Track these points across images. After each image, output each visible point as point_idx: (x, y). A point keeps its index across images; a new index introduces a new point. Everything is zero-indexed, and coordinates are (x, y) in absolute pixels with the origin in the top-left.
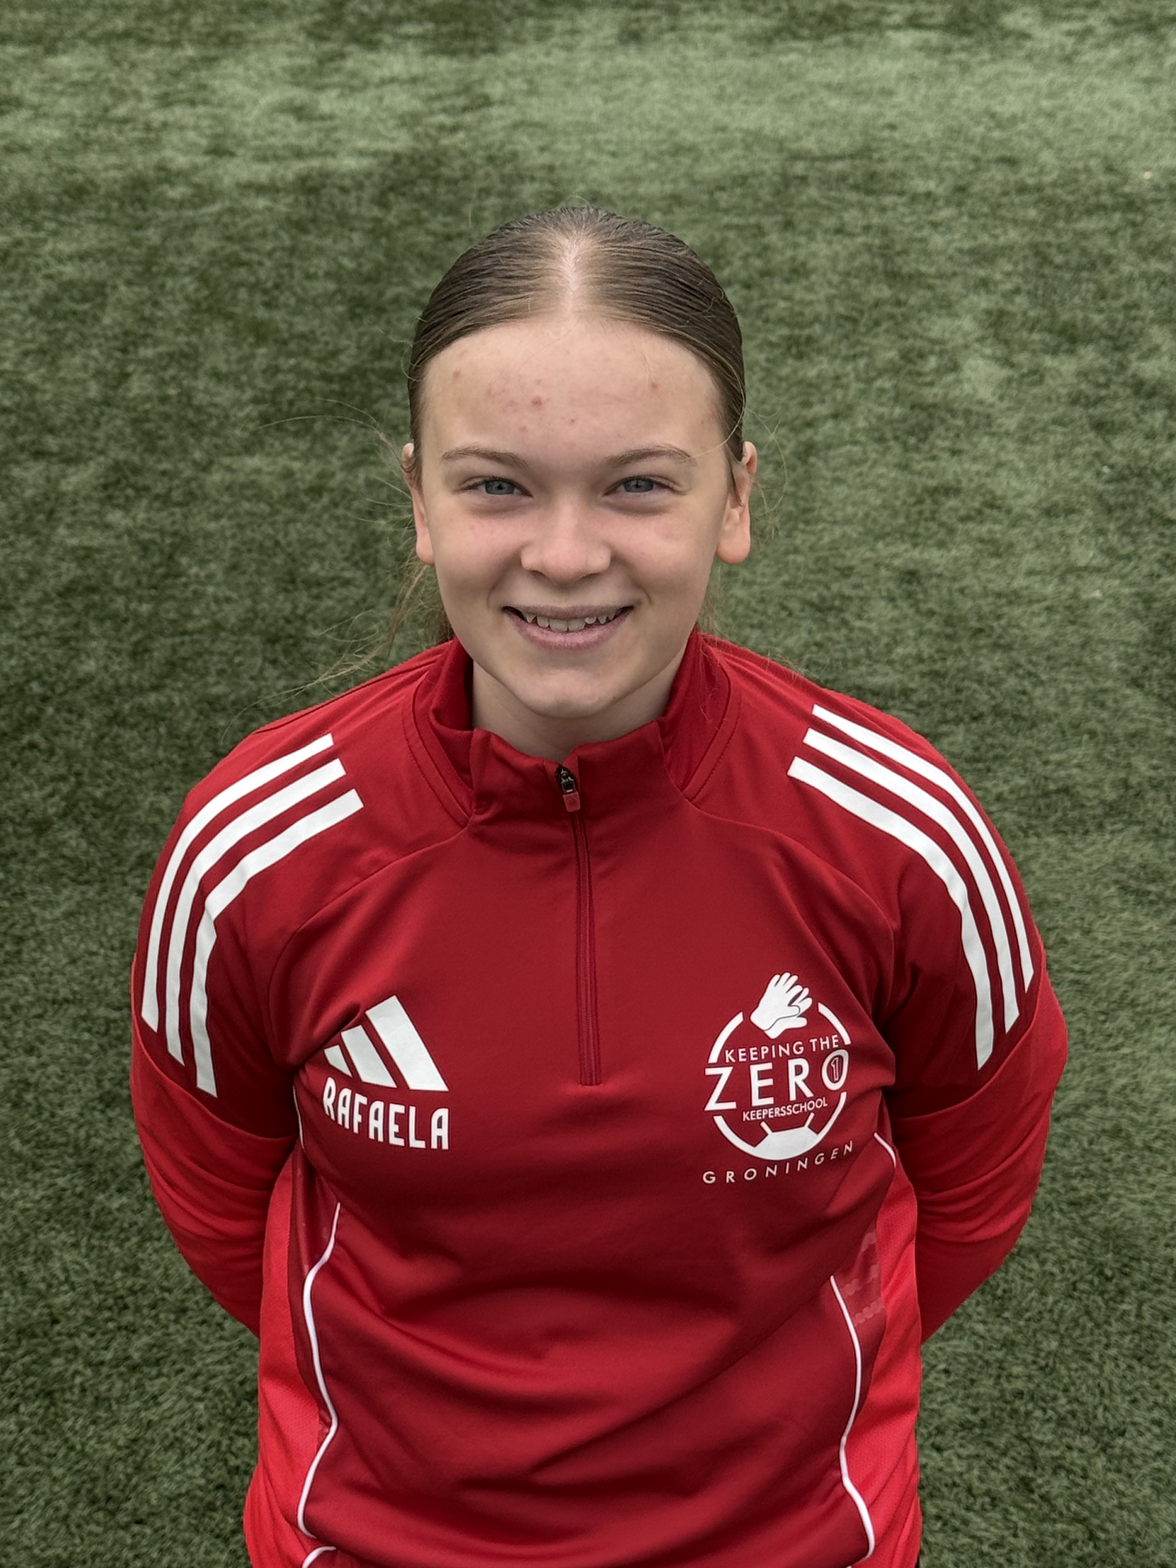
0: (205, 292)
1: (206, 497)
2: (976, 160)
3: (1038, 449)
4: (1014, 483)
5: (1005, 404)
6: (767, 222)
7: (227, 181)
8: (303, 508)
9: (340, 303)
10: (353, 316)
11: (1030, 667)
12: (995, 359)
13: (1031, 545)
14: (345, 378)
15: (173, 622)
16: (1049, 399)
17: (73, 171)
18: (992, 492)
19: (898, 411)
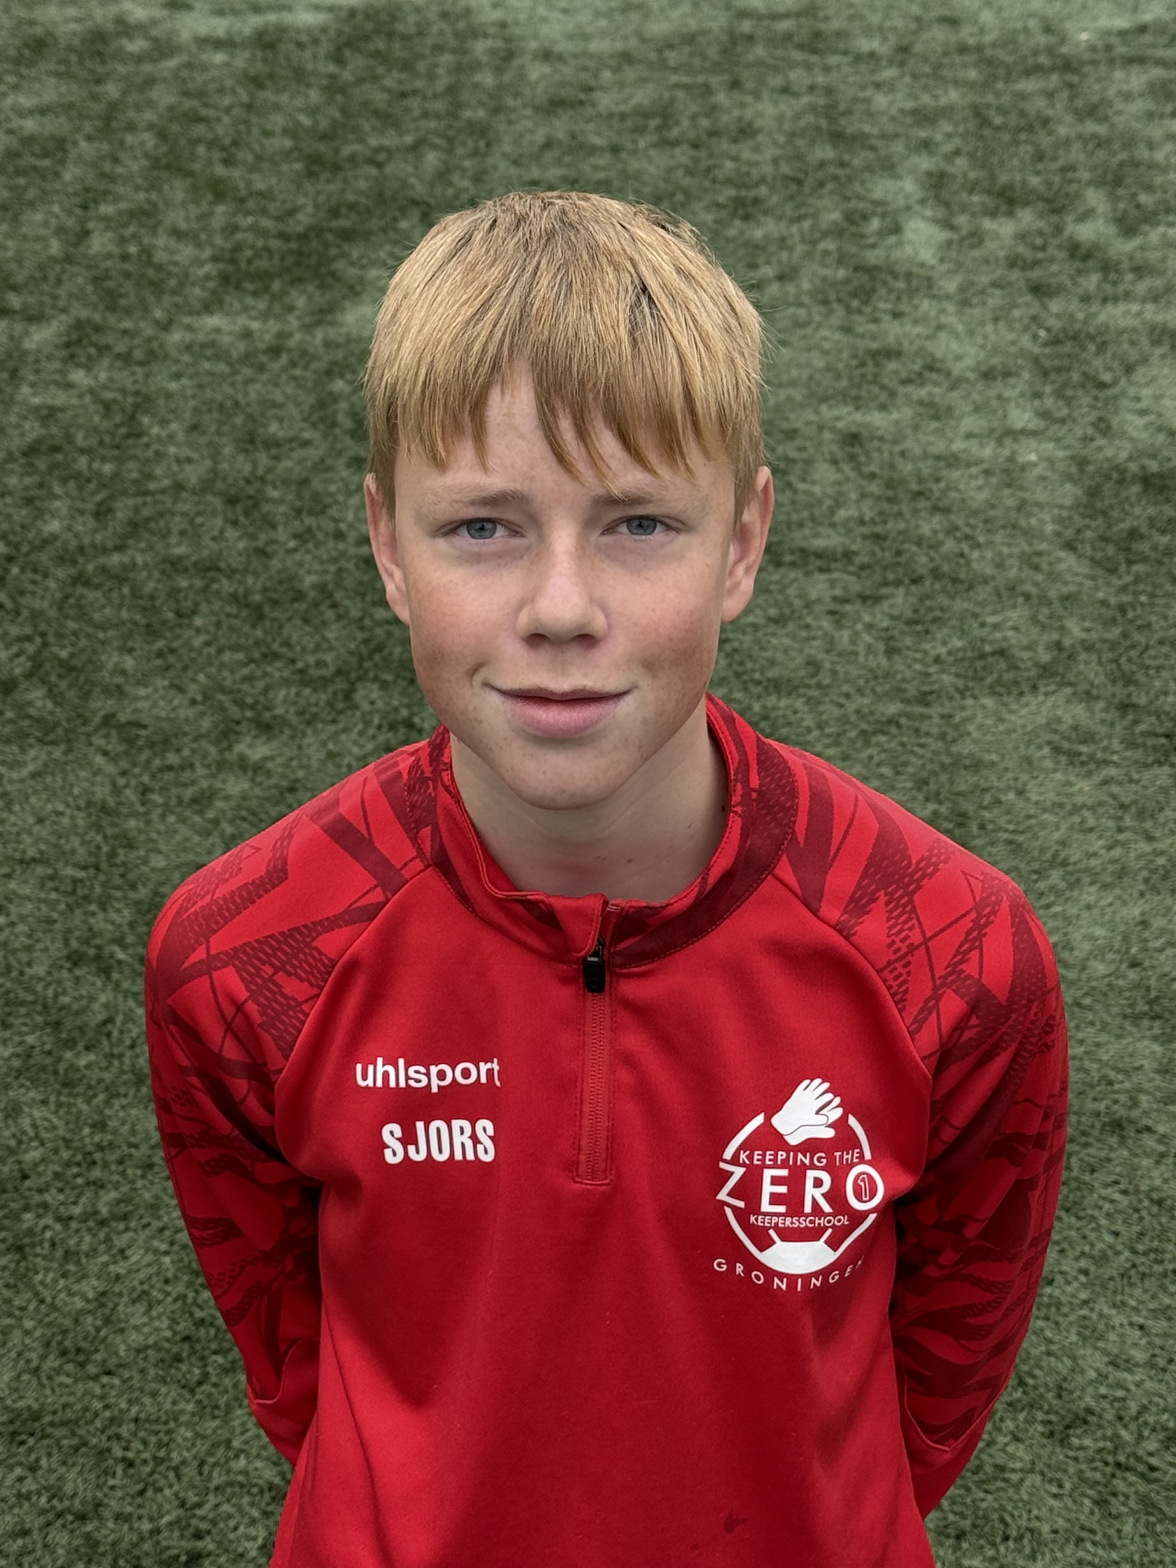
0: (164, 149)
1: (166, 357)
2: (918, 19)
3: (977, 312)
4: (954, 346)
5: (945, 267)
6: (715, 81)
7: (185, 36)
8: (262, 368)
9: (298, 160)
10: (310, 174)
11: (968, 530)
12: (936, 221)
13: (969, 408)
14: (303, 237)
15: (136, 482)
16: (987, 262)
17: (32, 23)
18: (931, 355)
19: (841, 273)
